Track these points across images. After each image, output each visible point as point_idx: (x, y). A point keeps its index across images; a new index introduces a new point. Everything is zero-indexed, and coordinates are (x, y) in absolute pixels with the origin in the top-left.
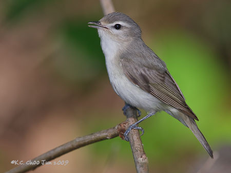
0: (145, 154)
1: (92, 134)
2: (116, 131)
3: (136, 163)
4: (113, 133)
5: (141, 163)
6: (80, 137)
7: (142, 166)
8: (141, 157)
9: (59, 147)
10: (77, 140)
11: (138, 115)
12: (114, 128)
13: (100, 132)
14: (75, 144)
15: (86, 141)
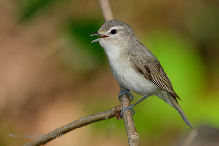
0: (136, 131)
1: (93, 115)
2: (113, 113)
3: (129, 139)
4: (110, 115)
5: (133, 139)
6: (82, 118)
7: (134, 142)
8: (134, 134)
9: (66, 125)
10: (81, 120)
11: (131, 99)
12: (111, 110)
13: (99, 114)
14: (78, 123)
15: (88, 121)
